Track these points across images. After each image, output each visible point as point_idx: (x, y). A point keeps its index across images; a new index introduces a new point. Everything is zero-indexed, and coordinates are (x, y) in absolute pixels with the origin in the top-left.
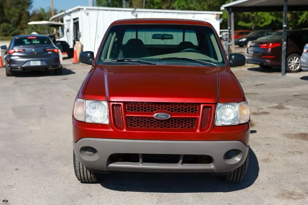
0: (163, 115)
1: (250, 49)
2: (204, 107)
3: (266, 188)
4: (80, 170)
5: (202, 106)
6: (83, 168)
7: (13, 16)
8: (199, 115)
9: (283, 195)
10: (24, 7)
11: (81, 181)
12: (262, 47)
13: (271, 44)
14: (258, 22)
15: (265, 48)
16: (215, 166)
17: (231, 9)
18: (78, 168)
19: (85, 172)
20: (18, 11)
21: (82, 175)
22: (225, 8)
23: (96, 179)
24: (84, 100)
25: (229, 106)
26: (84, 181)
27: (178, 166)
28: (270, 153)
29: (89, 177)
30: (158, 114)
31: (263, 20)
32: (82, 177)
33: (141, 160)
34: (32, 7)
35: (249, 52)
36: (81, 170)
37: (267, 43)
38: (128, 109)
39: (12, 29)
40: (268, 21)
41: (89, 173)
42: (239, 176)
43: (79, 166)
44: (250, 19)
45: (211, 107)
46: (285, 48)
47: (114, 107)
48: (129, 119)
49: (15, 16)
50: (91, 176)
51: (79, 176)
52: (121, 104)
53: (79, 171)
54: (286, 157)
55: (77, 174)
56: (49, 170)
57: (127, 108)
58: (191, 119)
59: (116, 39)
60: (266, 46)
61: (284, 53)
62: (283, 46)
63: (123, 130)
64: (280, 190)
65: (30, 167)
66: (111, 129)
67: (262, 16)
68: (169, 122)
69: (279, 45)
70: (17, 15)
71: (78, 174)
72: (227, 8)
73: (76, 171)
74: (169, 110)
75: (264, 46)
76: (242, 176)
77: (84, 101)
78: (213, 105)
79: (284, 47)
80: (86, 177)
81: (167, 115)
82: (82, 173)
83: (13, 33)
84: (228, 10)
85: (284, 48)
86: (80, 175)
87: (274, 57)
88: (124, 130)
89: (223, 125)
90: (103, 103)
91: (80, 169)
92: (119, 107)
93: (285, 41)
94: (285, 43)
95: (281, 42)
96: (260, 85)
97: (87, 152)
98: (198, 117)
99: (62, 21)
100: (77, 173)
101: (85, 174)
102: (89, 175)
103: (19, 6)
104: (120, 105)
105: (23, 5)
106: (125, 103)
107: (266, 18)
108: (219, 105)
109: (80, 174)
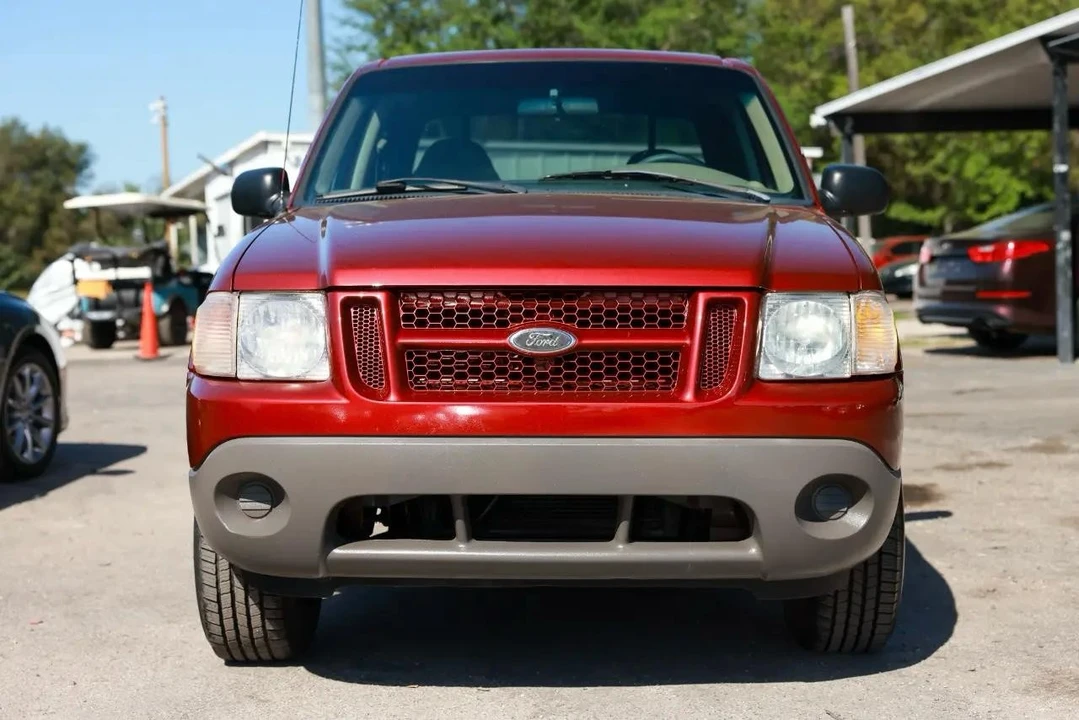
0: (546, 338)
1: (930, 270)
2: (710, 306)
3: (983, 668)
4: (219, 602)
5: (702, 298)
6: (232, 592)
7: (15, 211)
8: (692, 336)
9: (1050, 687)
10: (61, 179)
11: (228, 657)
12: (979, 259)
13: (1011, 246)
14: (966, 204)
15: (989, 259)
16: (762, 546)
17: (849, 124)
18: (210, 593)
19: (241, 608)
20: (36, 192)
21: (229, 624)
22: (828, 117)
23: (286, 643)
24: (235, 295)
25: (812, 303)
26: (236, 652)
27: (615, 549)
28: (1005, 571)
29: (257, 632)
30: (528, 334)
31: (985, 198)
32: (231, 635)
33: (460, 525)
34: (91, 176)
35: (929, 281)
36: (226, 600)
37: (999, 242)
38: (407, 318)
39: (11, 263)
40: (1005, 202)
41: (259, 612)
42: (869, 616)
43: (217, 583)
44: (937, 193)
45: (738, 303)
46: (1068, 253)
47: (352, 310)
48: (410, 356)
49: (25, 213)
50: (264, 626)
51: (217, 630)
52: (380, 296)
53: (213, 607)
54: (1069, 580)
55: (209, 620)
56: (101, 635)
57: (402, 313)
58: (661, 353)
59: (382, 143)
60: (994, 253)
61: (1066, 274)
62: (1060, 246)
63: (386, 397)
64: (1039, 673)
65: (24, 628)
66: (337, 395)
67: (981, 181)
68: (572, 366)
69: (1045, 248)
70: (32, 208)
71: (214, 618)
72: (836, 118)
73: (205, 606)
74: (570, 319)
75: (984, 255)
76: (880, 616)
77: (232, 300)
78: (748, 294)
79: (1065, 249)
80: (244, 631)
81: (562, 338)
82: (227, 612)
83: (15, 276)
84: (841, 127)
85: (1063, 255)
86: (222, 625)
87: (1025, 294)
88: (393, 398)
89: (791, 376)
90: (309, 300)
91: (219, 595)
92: (372, 311)
93: (1065, 228)
94: (1066, 235)
95: (1050, 237)
96: (974, 390)
97: (245, 504)
98: (688, 342)
99: (201, 197)
100: (208, 614)
101: (242, 619)
102: (256, 621)
103: (38, 174)
104: (374, 303)
105: (57, 172)
106: (393, 292)
107: (998, 190)
108: (772, 299)
109: (221, 619)
